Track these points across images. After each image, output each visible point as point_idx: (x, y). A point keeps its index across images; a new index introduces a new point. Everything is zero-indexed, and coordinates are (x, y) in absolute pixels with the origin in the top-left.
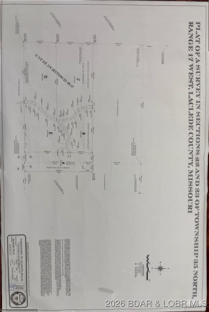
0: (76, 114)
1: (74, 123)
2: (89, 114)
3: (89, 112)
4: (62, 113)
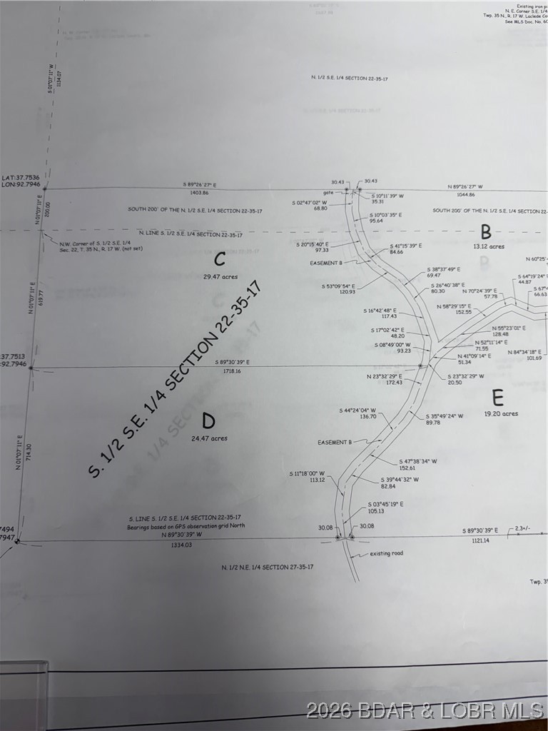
0: (389, 269)
1: (435, 280)
2: (389, 206)
3: (378, 208)
4: (387, 338)
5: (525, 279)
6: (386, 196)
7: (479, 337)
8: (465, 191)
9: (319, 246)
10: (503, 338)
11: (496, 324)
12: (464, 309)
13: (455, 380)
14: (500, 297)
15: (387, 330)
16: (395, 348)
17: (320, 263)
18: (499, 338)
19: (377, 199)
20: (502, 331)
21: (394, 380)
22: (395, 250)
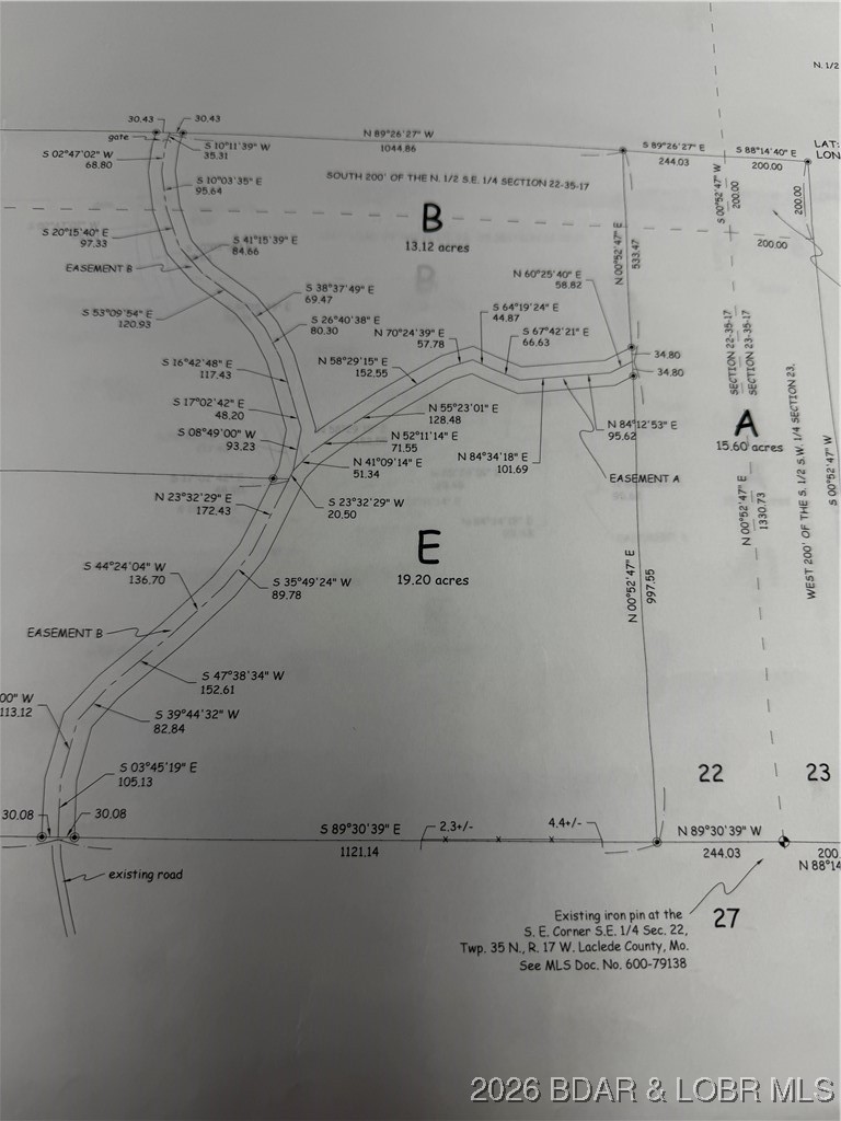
0: (227, 284)
1: (321, 310)
2: (237, 164)
3: (216, 167)
4: (205, 418)
5: (506, 313)
6: (233, 146)
7: (398, 424)
8: (395, 140)
9: (88, 236)
10: (450, 427)
11: (437, 399)
12: (371, 368)
13: (343, 509)
14: (450, 346)
15: (207, 403)
16: (222, 440)
17: (86, 268)
18: (440, 428)
19: (216, 150)
20: (448, 414)
21: (214, 505)
22: (243, 247)
